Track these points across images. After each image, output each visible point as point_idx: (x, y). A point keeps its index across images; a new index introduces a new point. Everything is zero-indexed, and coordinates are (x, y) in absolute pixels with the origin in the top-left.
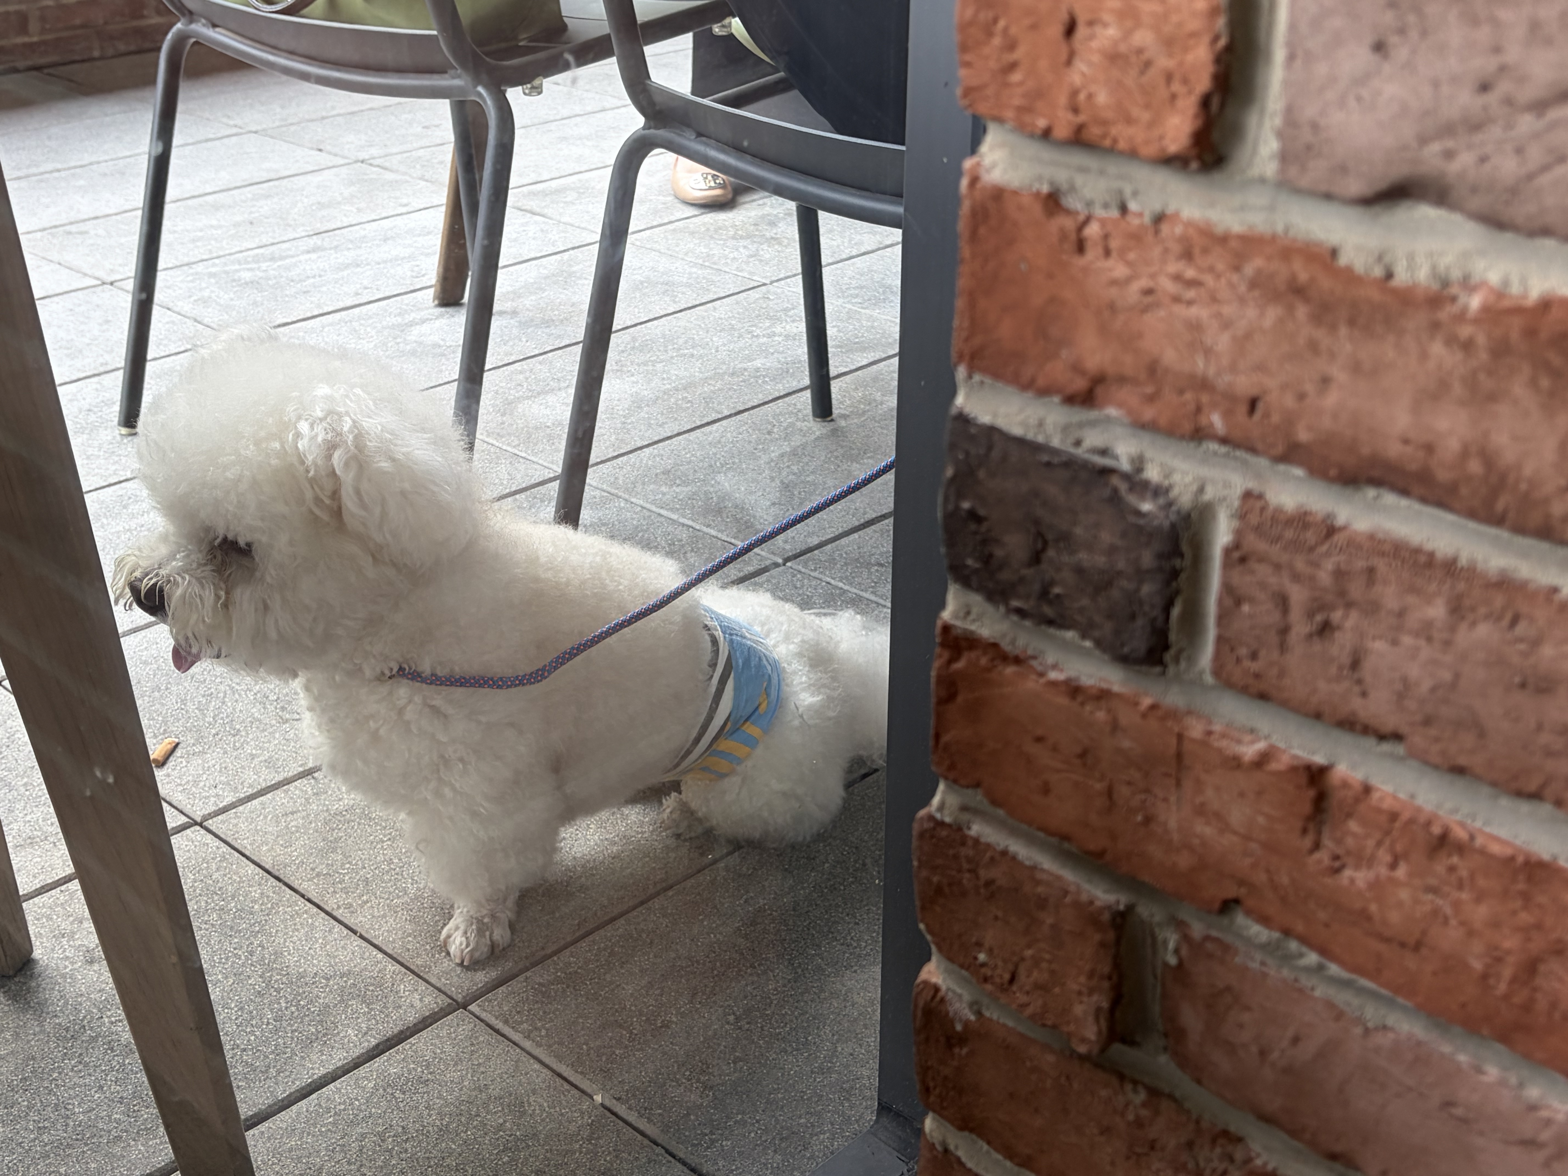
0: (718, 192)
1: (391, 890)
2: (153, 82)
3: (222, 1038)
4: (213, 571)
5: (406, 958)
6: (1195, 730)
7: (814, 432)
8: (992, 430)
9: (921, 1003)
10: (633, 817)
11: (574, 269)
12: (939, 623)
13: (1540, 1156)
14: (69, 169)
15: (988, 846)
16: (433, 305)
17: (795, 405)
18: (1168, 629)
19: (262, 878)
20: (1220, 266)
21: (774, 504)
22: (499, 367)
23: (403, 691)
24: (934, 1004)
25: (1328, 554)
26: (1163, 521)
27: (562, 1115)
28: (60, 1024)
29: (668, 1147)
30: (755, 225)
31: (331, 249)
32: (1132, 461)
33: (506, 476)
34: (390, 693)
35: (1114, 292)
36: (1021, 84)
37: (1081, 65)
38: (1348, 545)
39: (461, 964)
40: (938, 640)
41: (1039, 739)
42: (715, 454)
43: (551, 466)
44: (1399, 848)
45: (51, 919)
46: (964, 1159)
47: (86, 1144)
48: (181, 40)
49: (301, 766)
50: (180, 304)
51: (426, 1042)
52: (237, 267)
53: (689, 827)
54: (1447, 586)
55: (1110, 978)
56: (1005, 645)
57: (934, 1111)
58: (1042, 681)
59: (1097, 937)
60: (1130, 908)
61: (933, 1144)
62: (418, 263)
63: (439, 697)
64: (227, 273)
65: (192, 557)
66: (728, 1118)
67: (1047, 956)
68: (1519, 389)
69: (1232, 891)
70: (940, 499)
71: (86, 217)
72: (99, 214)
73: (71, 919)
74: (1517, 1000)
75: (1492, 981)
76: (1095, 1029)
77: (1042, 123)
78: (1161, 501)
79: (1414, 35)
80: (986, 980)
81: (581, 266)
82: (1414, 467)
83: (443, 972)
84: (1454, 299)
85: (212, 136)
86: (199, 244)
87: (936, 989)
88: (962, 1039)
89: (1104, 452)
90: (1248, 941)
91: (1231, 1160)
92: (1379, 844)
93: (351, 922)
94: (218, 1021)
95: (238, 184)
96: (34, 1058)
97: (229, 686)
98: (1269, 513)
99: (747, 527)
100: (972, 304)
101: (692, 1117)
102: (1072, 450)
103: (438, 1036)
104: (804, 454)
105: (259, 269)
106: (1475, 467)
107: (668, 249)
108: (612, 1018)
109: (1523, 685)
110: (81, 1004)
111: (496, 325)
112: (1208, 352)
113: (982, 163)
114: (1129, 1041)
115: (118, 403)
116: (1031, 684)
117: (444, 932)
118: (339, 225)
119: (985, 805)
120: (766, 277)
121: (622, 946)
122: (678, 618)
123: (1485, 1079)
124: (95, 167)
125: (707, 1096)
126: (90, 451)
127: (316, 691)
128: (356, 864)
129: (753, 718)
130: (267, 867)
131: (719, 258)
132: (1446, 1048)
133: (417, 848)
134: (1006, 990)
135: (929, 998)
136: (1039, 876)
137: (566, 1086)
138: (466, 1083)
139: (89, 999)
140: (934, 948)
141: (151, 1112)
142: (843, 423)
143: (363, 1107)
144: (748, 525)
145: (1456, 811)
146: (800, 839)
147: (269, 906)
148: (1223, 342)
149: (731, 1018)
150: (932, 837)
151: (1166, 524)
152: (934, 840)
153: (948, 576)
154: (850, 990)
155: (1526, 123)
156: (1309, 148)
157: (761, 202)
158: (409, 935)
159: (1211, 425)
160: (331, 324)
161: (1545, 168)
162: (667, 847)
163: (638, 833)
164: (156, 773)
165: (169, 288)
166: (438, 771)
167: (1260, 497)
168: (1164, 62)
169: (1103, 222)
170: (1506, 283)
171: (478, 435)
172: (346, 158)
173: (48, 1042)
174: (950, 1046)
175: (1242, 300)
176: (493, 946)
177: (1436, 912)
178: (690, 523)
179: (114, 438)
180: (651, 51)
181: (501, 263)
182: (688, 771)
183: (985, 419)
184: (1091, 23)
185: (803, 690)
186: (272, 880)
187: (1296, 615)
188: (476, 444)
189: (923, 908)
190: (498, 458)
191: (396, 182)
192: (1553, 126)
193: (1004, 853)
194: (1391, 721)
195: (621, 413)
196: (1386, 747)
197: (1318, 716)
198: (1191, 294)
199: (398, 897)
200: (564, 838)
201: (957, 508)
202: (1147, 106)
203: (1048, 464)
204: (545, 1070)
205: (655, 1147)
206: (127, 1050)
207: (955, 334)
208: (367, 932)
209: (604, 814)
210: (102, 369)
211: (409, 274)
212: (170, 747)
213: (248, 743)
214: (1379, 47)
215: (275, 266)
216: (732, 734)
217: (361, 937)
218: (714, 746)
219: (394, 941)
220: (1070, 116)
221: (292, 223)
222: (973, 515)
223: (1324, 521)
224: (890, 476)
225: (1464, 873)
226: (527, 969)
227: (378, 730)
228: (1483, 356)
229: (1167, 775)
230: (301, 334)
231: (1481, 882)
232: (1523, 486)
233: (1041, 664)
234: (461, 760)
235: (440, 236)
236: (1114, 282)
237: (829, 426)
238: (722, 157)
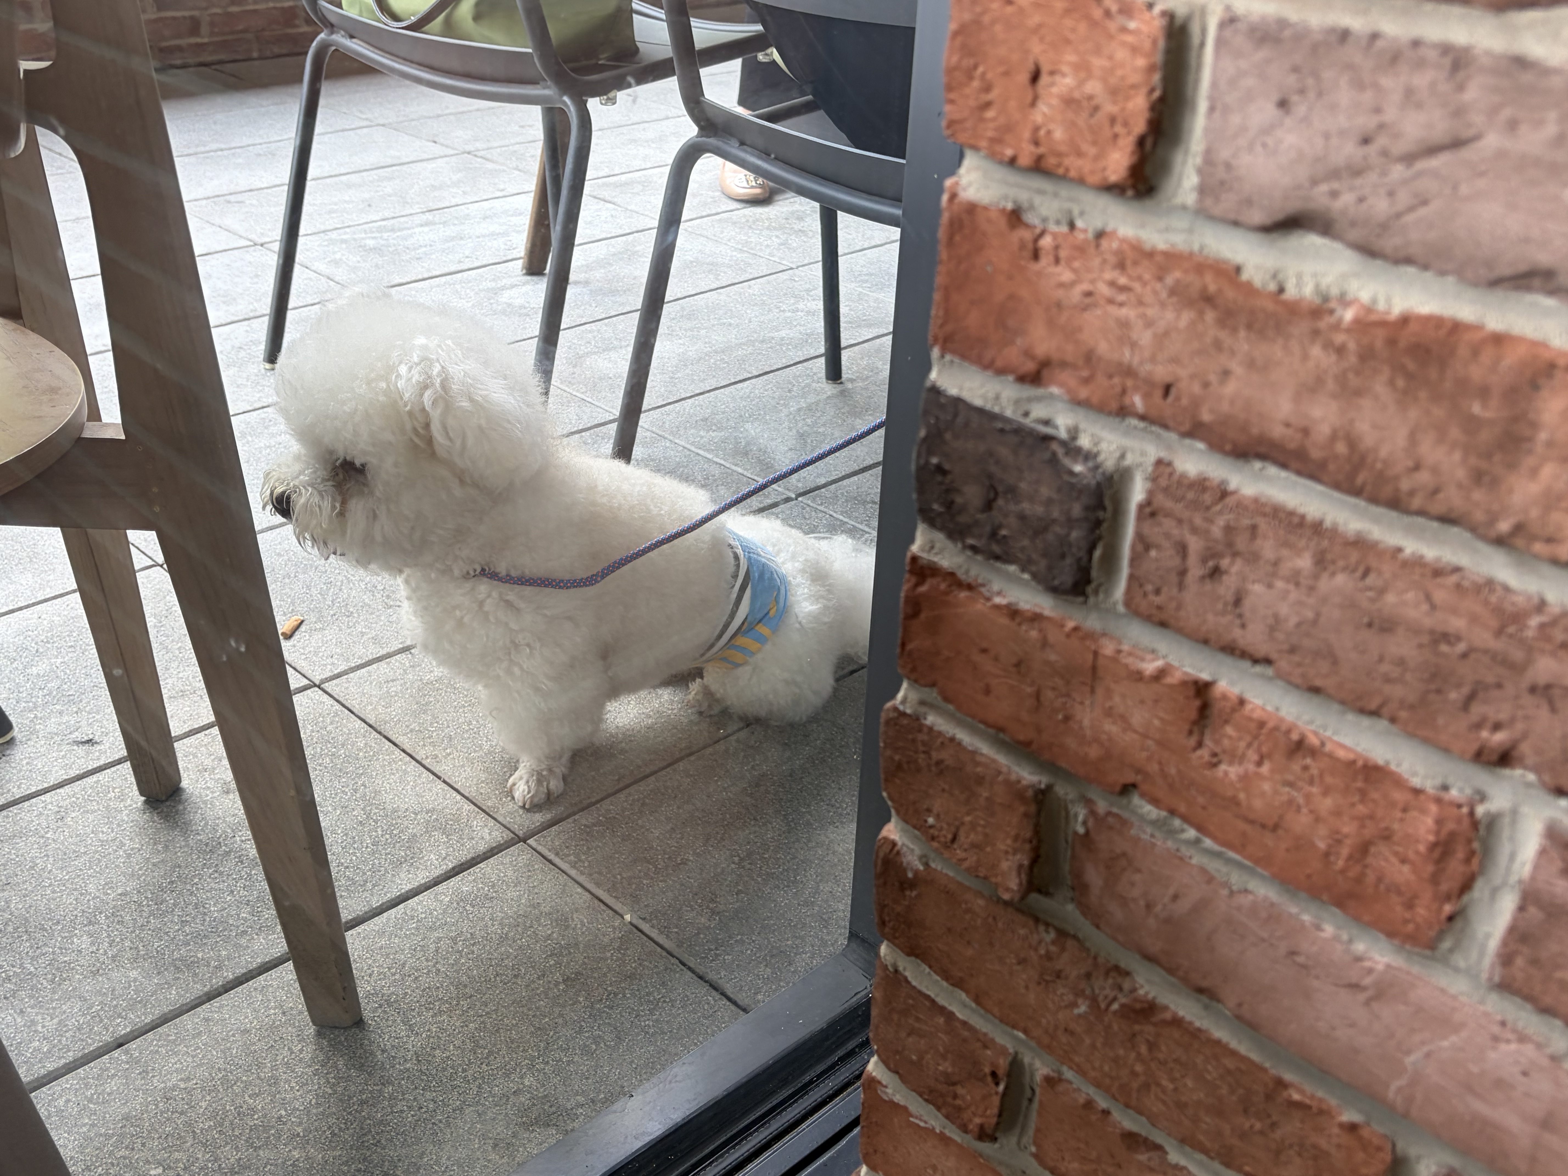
0: (758, 191)
1: (470, 745)
2: (300, 80)
3: (329, 857)
4: (333, 486)
5: (479, 800)
6: (1108, 649)
7: (825, 393)
8: (958, 402)
9: (881, 855)
10: (666, 697)
11: (638, 248)
12: (909, 555)
13: (1362, 997)
14: (230, 149)
15: (940, 733)
16: (521, 273)
17: (811, 369)
18: (1091, 567)
19: (366, 731)
20: (1147, 276)
21: (791, 449)
22: (572, 327)
23: (484, 587)
24: (891, 856)
25: (1220, 513)
26: (1091, 481)
27: (598, 929)
28: (201, 840)
29: (681, 958)
30: (787, 219)
31: (440, 223)
32: (1069, 431)
33: (575, 417)
34: (473, 589)
35: (1060, 293)
36: (994, 120)
37: (1043, 108)
38: (1237, 507)
39: (523, 807)
40: (907, 568)
41: (984, 651)
42: (745, 407)
43: (611, 410)
44: (1264, 749)
45: (197, 757)
46: (910, 979)
47: (219, 936)
48: (323, 48)
49: (401, 643)
50: (316, 264)
51: (492, 867)
52: (363, 235)
53: (710, 706)
54: (1313, 544)
55: (1031, 842)
56: (961, 575)
57: (888, 940)
58: (989, 604)
59: (1022, 809)
60: (1049, 787)
61: (886, 966)
62: (510, 238)
63: (512, 593)
64: (355, 240)
65: (319, 473)
66: (730, 937)
67: (982, 822)
68: (1380, 387)
69: (1129, 777)
70: (914, 455)
71: (243, 189)
72: (253, 187)
73: (213, 757)
74: (1351, 874)
75: (1332, 858)
76: (1017, 881)
77: (1009, 152)
78: (1090, 464)
79: (1312, 95)
80: (933, 838)
81: (643, 246)
82: (1292, 446)
83: (509, 813)
84: (1331, 312)
85: (347, 127)
86: (334, 215)
87: (894, 844)
88: (913, 884)
89: (1047, 422)
90: (1142, 818)
91: (1120, 989)
92: (1249, 745)
93: (436, 770)
94: (326, 842)
95: (368, 168)
96: (179, 866)
97: (345, 576)
98: (1175, 477)
99: (768, 468)
100: (947, 298)
101: (702, 936)
102: (1022, 420)
103: (502, 863)
104: (817, 409)
105: (381, 238)
106: (1341, 448)
107: (715, 236)
108: (642, 855)
109: (1370, 625)
110: (218, 826)
111: (571, 292)
112: (1134, 345)
113: (960, 183)
114: (1044, 892)
115: (264, 343)
116: (980, 606)
117: (511, 781)
118: (448, 204)
119: (939, 701)
120: (792, 262)
121: (652, 799)
122: (707, 538)
123: (1323, 935)
124: (251, 148)
125: (715, 919)
126: (240, 381)
127: (413, 585)
128: (442, 724)
129: (764, 621)
130: (371, 723)
131: (756, 244)
132: (1294, 910)
133: (490, 713)
134: (949, 847)
135: (888, 851)
136: (979, 758)
137: (603, 907)
138: (523, 901)
139: (224, 821)
140: (893, 812)
141: (270, 913)
142: (850, 386)
143: (440, 917)
144: (769, 467)
145: (1311, 722)
146: (797, 719)
147: (371, 753)
148: (1145, 338)
149: (736, 859)
150: (896, 724)
151: (1093, 483)
152: (897, 727)
153: (918, 517)
154: (831, 841)
155: (1398, 171)
156: (1222, 183)
157: (792, 200)
158: (482, 782)
159: (1133, 404)
160: (438, 286)
161: (1411, 209)
162: (691, 721)
163: (669, 709)
164: (283, 645)
165: (307, 250)
166: (510, 654)
167: (1169, 464)
168: (1110, 108)
169: (1055, 236)
170: (1374, 301)
171: (553, 382)
172: (456, 149)
173: (191, 854)
174: (902, 889)
175: (1163, 305)
176: (549, 794)
177: (1291, 802)
178: (722, 462)
179: (260, 371)
180: (706, 73)
181: (577, 242)
182: (709, 661)
183: (953, 391)
184: (1052, 73)
185: (805, 599)
186: (375, 733)
187: (1193, 560)
188: (551, 390)
189: (886, 780)
190: (569, 402)
191: (496, 171)
192: (1420, 174)
193: (952, 739)
194: (1263, 649)
195: (670, 369)
196: (1258, 669)
197: (1206, 642)
198: (1122, 297)
199: (475, 751)
200: (610, 711)
201: (927, 463)
202: (1094, 143)
203: (1002, 431)
204: (587, 894)
205: (671, 958)
206: (254, 863)
207: (932, 321)
208: (449, 778)
209: (643, 693)
210: (252, 315)
211: (503, 247)
212: (296, 623)
213: (359, 623)
214: (1283, 104)
215: (395, 236)
216: (748, 632)
217: (445, 782)
218: (733, 642)
219: (470, 787)
220: (1032, 148)
221: (410, 201)
222: (939, 469)
223: (1219, 486)
224: (882, 432)
225: (1315, 771)
226: (575, 814)
227: (462, 618)
228: (1353, 359)
229: (1083, 683)
230: (413, 293)
231: (1329, 780)
232: (1379, 466)
233: (988, 591)
234: (528, 645)
235: (529, 217)
236: (1061, 285)
237: (839, 388)
238: (760, 163)
